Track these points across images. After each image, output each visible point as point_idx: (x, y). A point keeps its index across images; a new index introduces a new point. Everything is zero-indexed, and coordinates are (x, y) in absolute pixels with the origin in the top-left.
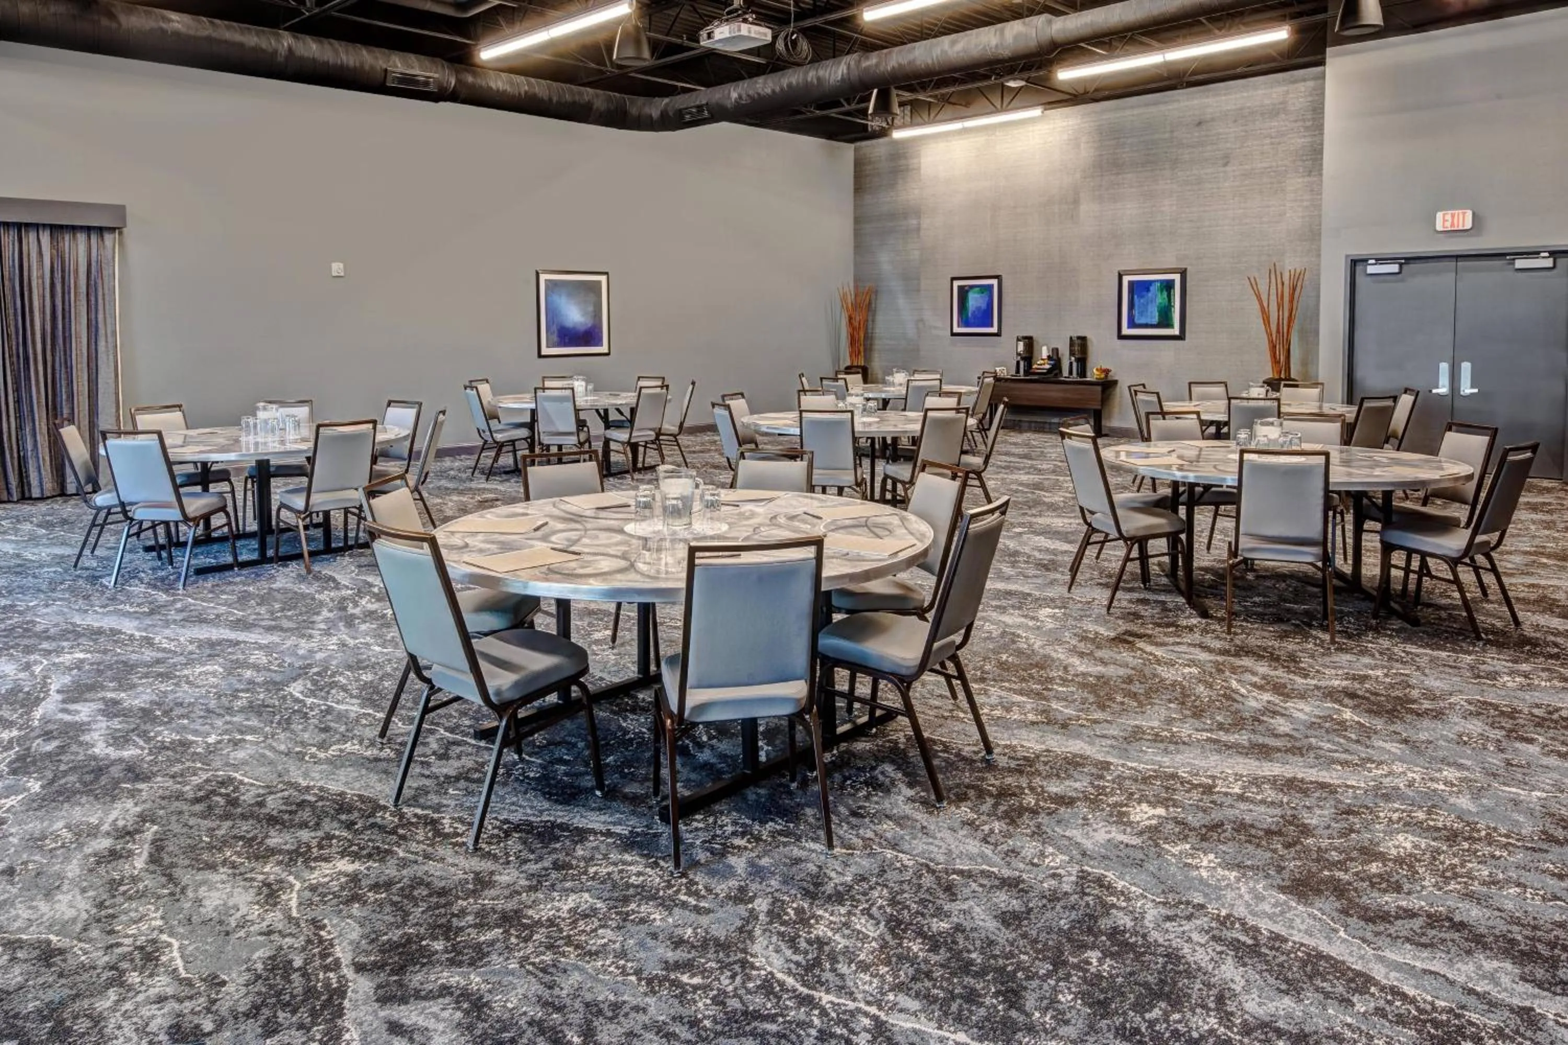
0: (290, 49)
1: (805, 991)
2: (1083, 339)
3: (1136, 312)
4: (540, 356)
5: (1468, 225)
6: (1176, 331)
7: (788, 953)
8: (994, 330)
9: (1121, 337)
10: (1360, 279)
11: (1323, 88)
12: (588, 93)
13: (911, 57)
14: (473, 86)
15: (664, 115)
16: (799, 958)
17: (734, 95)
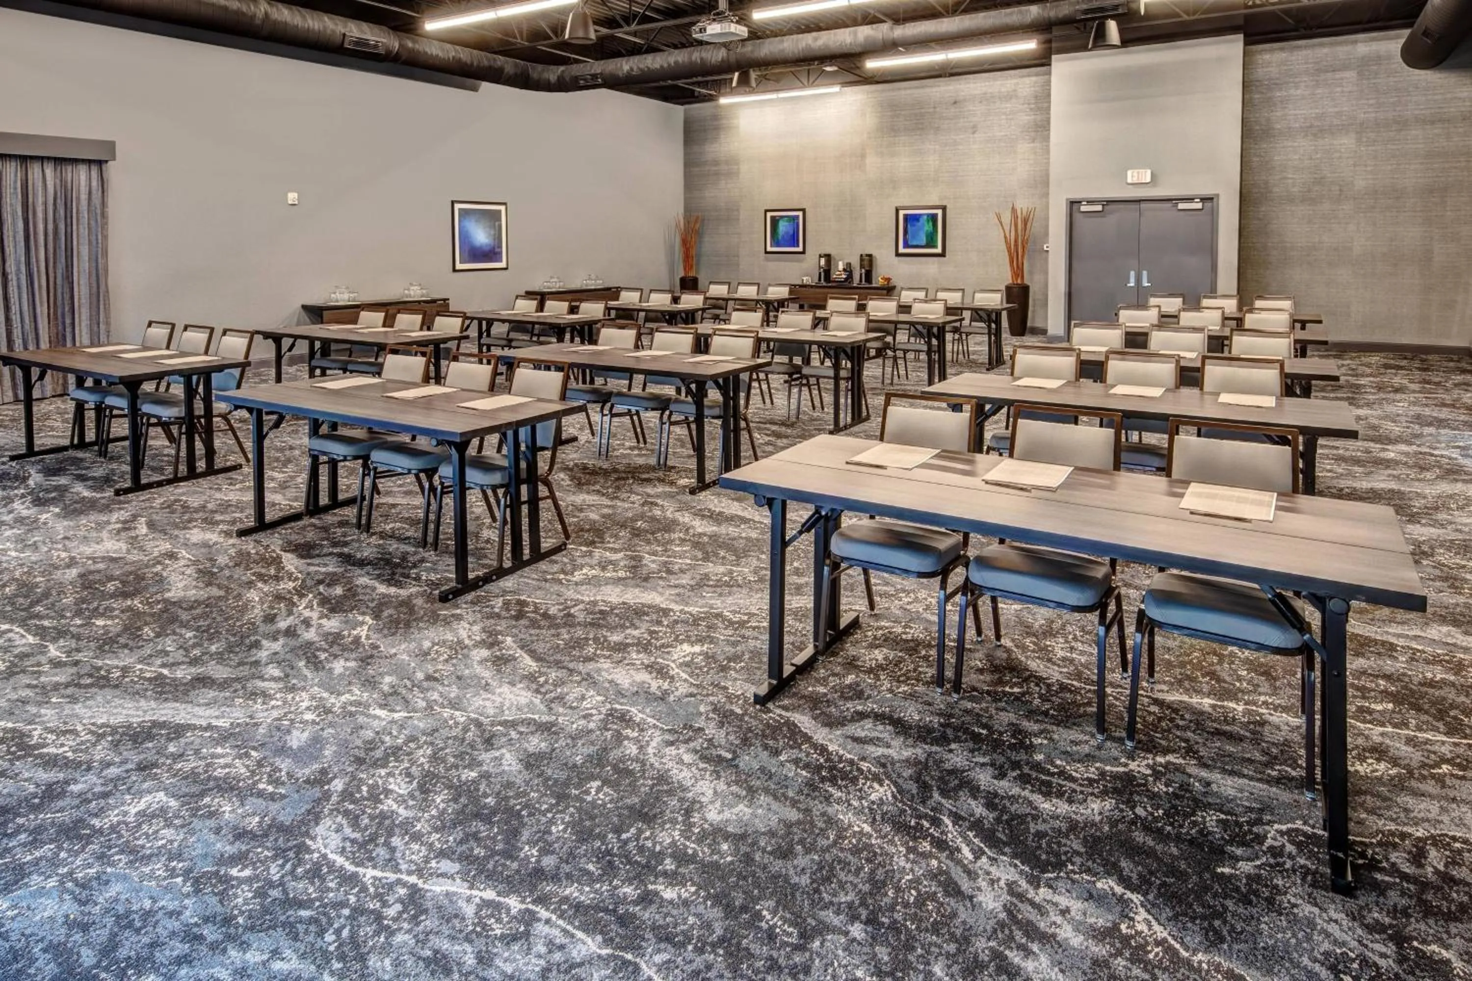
0: (266, 13)
1: (350, 868)
2: (870, 256)
3: (909, 236)
4: (455, 270)
5: (1148, 180)
6: (939, 250)
7: (348, 831)
8: (800, 249)
9: (898, 254)
10: (1076, 216)
11: (1049, 81)
12: (500, 60)
13: (781, 47)
14: (412, 51)
15: (560, 79)
16: (357, 835)
17: (626, 68)
